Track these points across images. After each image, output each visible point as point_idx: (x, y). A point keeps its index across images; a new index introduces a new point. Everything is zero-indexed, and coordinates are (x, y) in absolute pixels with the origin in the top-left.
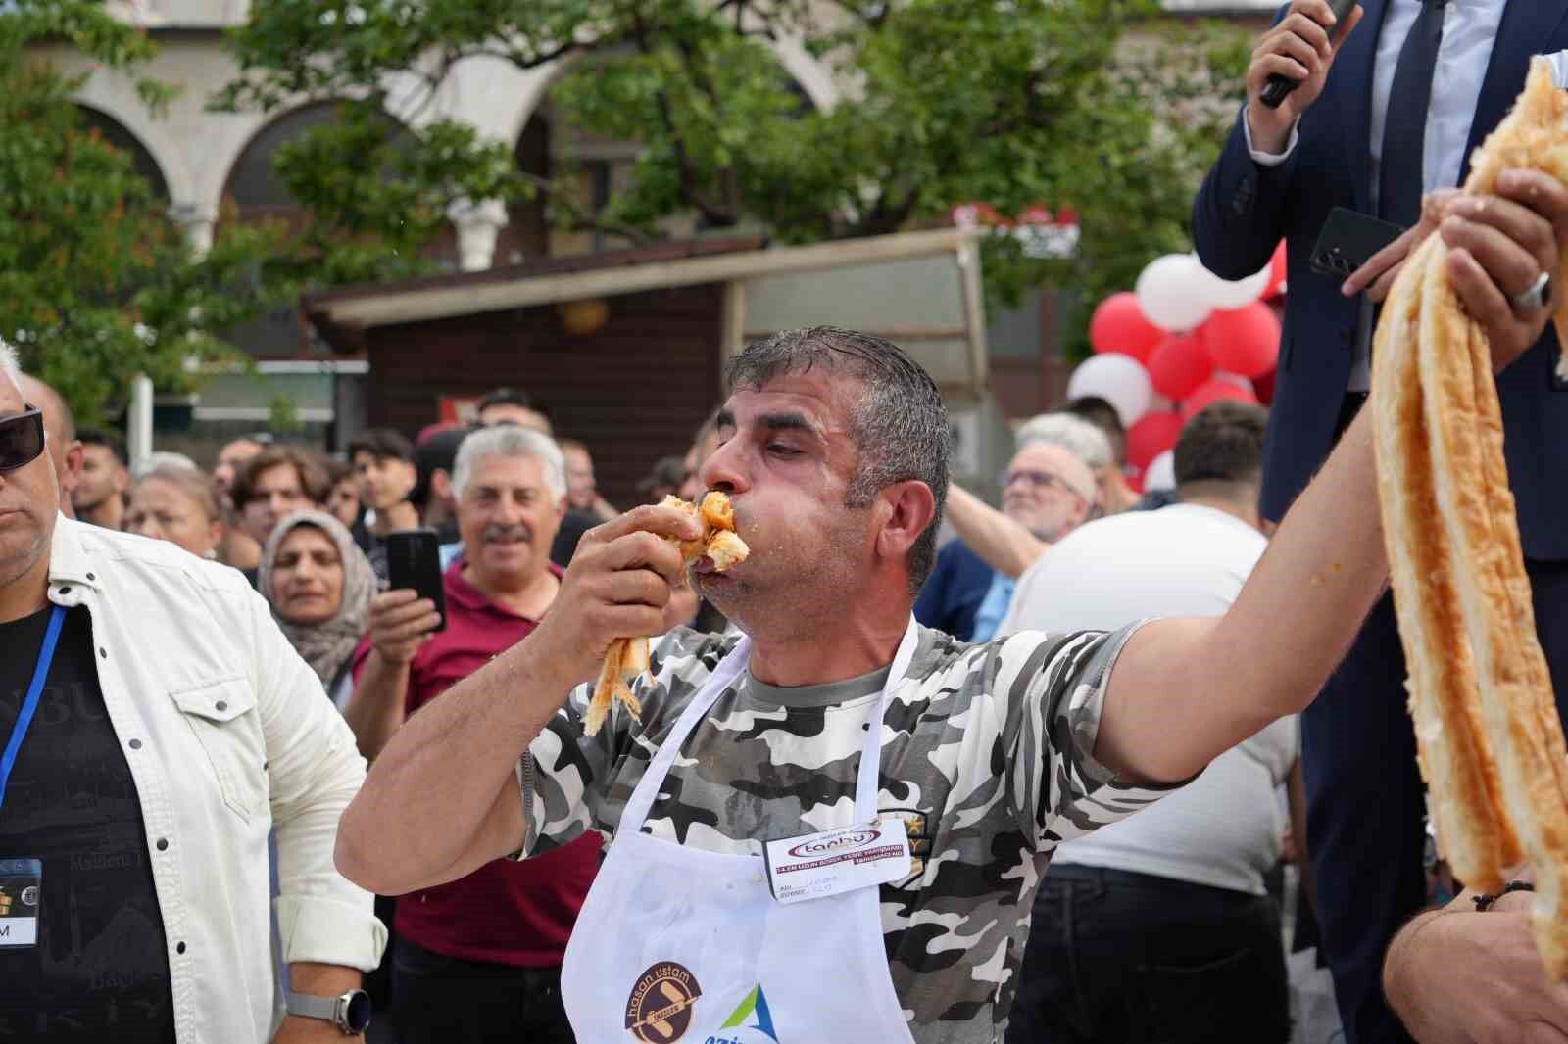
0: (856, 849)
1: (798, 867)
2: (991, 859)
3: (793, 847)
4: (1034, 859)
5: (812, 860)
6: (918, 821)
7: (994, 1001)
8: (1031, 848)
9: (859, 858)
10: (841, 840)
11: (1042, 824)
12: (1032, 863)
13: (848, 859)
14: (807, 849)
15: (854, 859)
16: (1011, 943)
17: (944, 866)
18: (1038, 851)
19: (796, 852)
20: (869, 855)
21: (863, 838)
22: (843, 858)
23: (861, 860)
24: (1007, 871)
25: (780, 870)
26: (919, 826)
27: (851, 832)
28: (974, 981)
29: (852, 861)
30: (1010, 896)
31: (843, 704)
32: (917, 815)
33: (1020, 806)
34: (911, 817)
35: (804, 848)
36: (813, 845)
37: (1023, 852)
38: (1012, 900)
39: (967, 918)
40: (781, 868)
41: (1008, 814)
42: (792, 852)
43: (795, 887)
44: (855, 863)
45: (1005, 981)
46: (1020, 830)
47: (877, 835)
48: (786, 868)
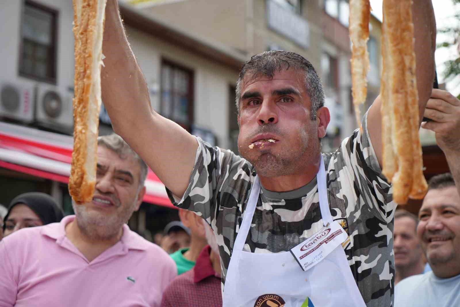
0: (324, 238)
1: (306, 254)
2: (368, 230)
3: (301, 248)
4: (388, 227)
5: (310, 249)
6: (344, 222)
7: (390, 288)
8: (384, 223)
9: (327, 240)
10: (317, 238)
11: (384, 211)
12: (388, 229)
13: (323, 243)
14: (306, 246)
15: (325, 242)
16: (390, 263)
17: (355, 237)
18: (388, 223)
19: (303, 249)
20: (330, 238)
21: (325, 233)
22: (321, 244)
23: (328, 241)
24: (377, 233)
25: (302, 258)
26: (345, 224)
27: (319, 234)
28: (381, 281)
29: (325, 243)
30: (383, 244)
31: (307, 194)
32: (343, 220)
33: (372, 207)
34: (341, 221)
35: (305, 247)
36: (308, 244)
37: (380, 225)
38: (385, 245)
39: (368, 256)
40: (301, 257)
41: (369, 211)
42: (302, 250)
43: (309, 262)
44: (326, 243)
45: (391, 279)
46: (375, 217)
47: (329, 230)
48: (302, 256)
